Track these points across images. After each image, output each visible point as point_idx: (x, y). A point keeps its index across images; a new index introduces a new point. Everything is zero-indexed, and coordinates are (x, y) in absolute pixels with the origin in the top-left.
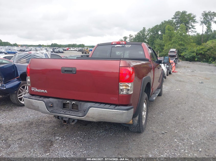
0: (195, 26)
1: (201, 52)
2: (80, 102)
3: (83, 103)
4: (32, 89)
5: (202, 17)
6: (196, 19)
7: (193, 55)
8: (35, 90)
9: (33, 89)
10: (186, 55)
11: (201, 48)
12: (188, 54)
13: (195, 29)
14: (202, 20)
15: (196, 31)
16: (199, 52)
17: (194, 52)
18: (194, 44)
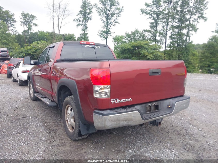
0: (15, 25)
1: (29, 52)
2: (160, 102)
3: (162, 102)
4: (111, 102)
5: (21, 17)
6: (14, 18)
7: (23, 56)
8: (117, 101)
9: (114, 101)
10: (14, 55)
11: (29, 48)
12: (16, 54)
13: (15, 28)
14: (22, 20)
15: (17, 31)
16: (28, 52)
17: (22, 52)
18: (17, 44)
